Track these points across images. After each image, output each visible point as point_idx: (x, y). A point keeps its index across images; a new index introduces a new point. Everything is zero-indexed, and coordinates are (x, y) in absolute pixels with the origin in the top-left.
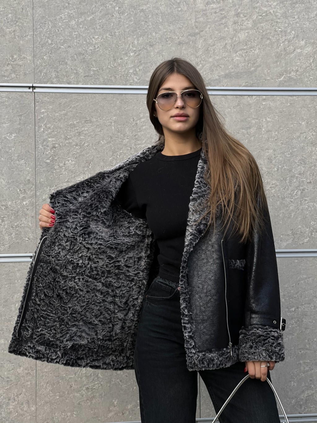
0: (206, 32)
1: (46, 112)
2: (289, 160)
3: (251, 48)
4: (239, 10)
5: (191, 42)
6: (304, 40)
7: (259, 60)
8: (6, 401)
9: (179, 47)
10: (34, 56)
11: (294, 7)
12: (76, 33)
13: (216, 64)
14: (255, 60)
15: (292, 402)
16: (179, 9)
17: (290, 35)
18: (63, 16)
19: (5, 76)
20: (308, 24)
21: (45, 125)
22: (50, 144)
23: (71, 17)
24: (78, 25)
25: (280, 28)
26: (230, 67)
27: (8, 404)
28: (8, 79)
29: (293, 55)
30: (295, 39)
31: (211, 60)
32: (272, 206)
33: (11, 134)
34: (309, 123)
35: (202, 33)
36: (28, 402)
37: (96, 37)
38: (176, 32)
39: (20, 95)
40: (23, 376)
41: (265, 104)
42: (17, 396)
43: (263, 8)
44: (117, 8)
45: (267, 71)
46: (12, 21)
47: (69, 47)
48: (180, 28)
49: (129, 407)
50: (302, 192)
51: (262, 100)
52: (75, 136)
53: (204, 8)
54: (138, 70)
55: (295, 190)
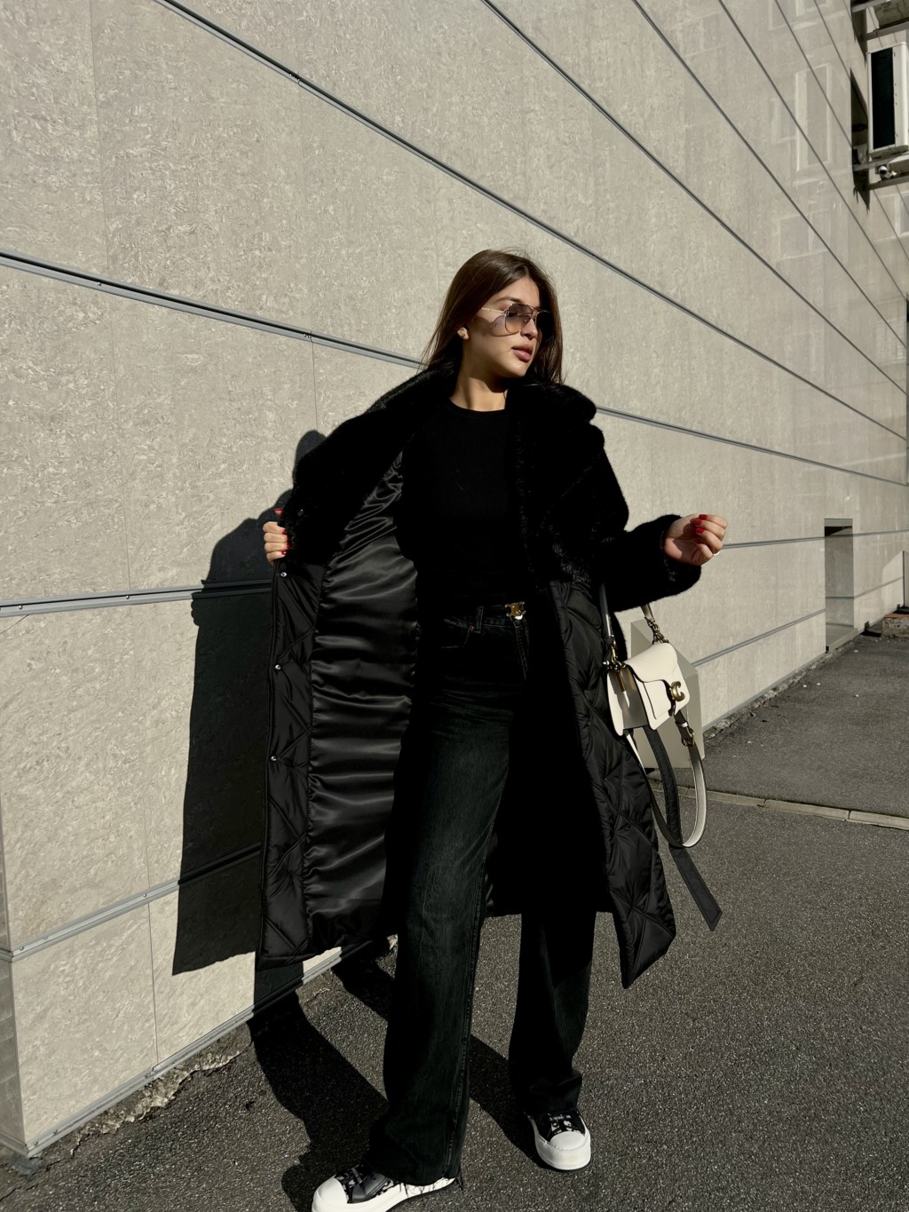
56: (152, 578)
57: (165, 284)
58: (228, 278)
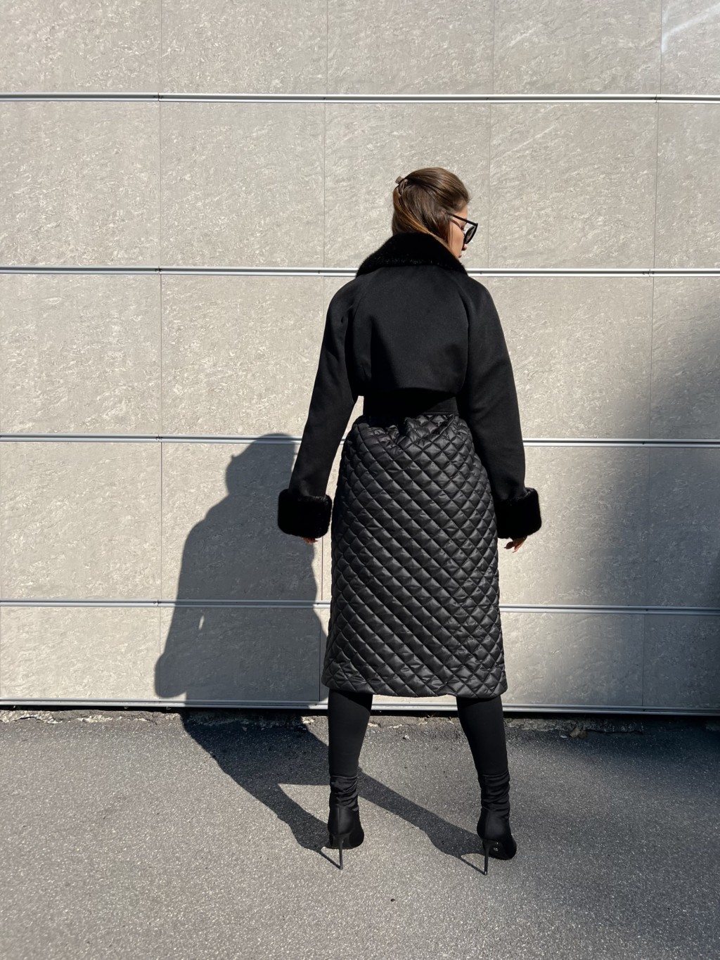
0: (335, 210)
1: (172, 294)
3: (383, 227)
4: (371, 188)
5: (319, 222)
8: (133, 574)
9: (307, 227)
10: (161, 238)
12: (203, 214)
13: (345, 244)
16: (308, 188)
18: (189, 197)
19: (132, 259)
21: (171, 307)
22: (175, 326)
23: (197, 199)
24: (204, 207)
27: (135, 577)
28: (136, 261)
31: (340, 239)
33: (138, 315)
35: (331, 212)
36: (153, 577)
37: (223, 218)
38: (304, 212)
39: (147, 278)
40: (149, 551)
42: (143, 570)
44: (244, 188)
46: (140, 204)
47: (195, 228)
48: (308, 207)
49: (251, 586)
52: (200, 318)
53: (334, 186)
54: (264, 251)
56: (15, 427)
57: (35, 261)
58: (84, 247)
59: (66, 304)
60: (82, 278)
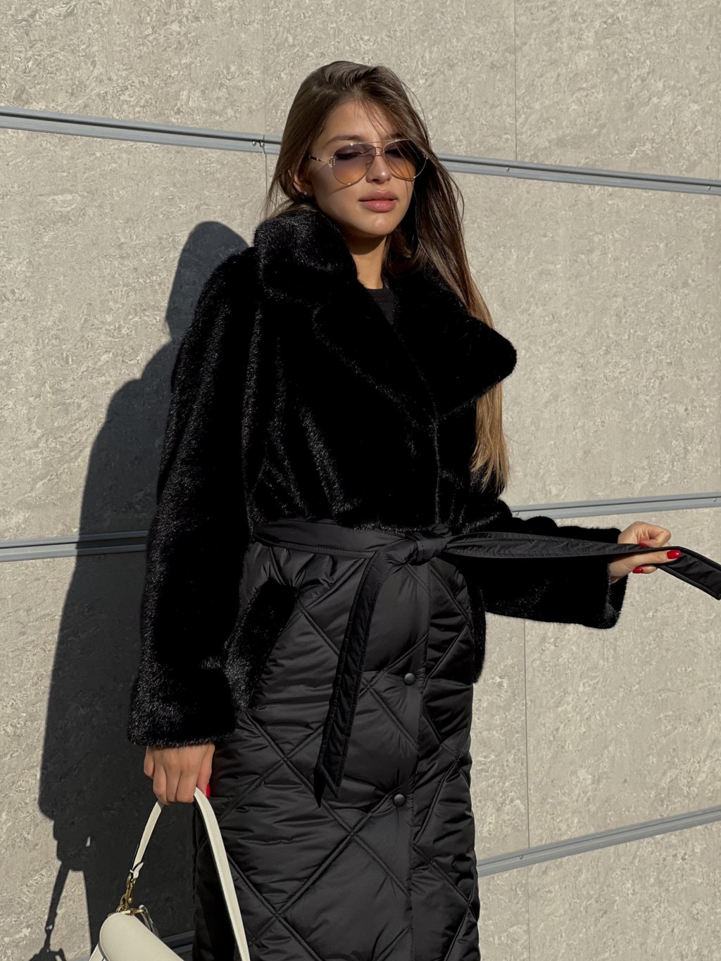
0: (531, 45)
2: (644, 318)
3: (593, 87)
5: (509, 66)
6: (662, 80)
7: (603, 113)
9: (491, 75)
10: (266, 70)
11: (649, 11)
12: (334, 25)
13: (545, 116)
14: (598, 112)
15: (651, 796)
17: (645, 67)
19: (215, 112)
20: (667, 48)
25: (630, 52)
26: (564, 124)
28: (221, 119)
29: (648, 108)
30: (650, 77)
31: (537, 106)
32: (622, 410)
34: (669, 245)
35: (526, 48)
37: (366, 38)
38: (487, 42)
39: (241, 159)
41: (612, 204)
43: (609, 9)
45: (614, 136)
48: (493, 33)
50: (660, 383)
51: (608, 196)
55: (652, 379)
57: (24, 96)
58: (124, 74)
59: (90, 212)
60: (120, 150)
